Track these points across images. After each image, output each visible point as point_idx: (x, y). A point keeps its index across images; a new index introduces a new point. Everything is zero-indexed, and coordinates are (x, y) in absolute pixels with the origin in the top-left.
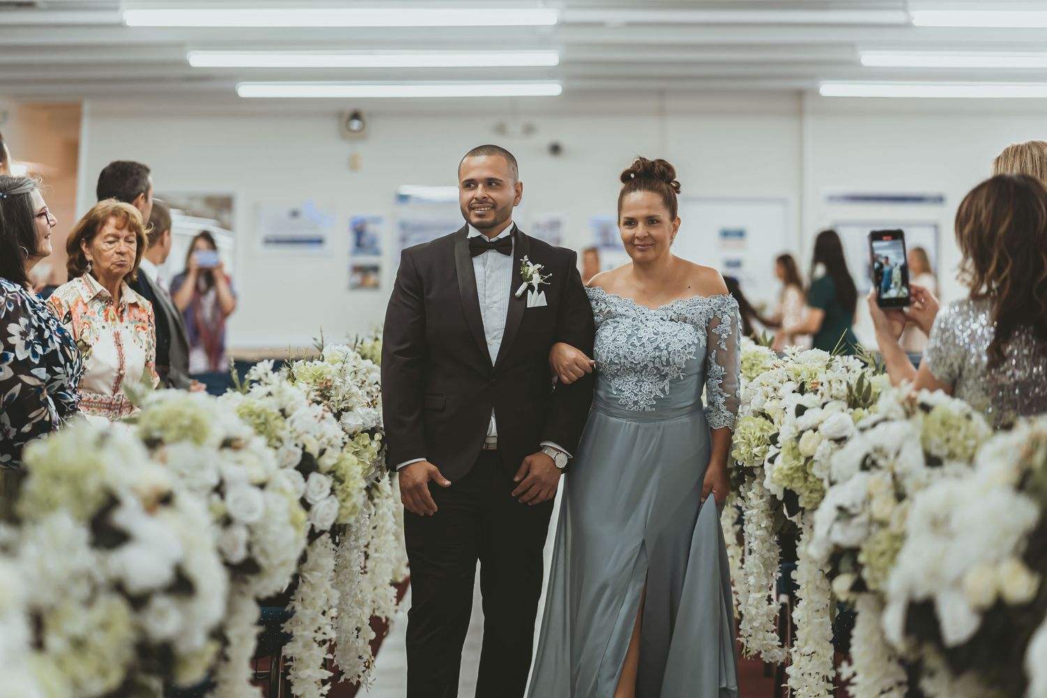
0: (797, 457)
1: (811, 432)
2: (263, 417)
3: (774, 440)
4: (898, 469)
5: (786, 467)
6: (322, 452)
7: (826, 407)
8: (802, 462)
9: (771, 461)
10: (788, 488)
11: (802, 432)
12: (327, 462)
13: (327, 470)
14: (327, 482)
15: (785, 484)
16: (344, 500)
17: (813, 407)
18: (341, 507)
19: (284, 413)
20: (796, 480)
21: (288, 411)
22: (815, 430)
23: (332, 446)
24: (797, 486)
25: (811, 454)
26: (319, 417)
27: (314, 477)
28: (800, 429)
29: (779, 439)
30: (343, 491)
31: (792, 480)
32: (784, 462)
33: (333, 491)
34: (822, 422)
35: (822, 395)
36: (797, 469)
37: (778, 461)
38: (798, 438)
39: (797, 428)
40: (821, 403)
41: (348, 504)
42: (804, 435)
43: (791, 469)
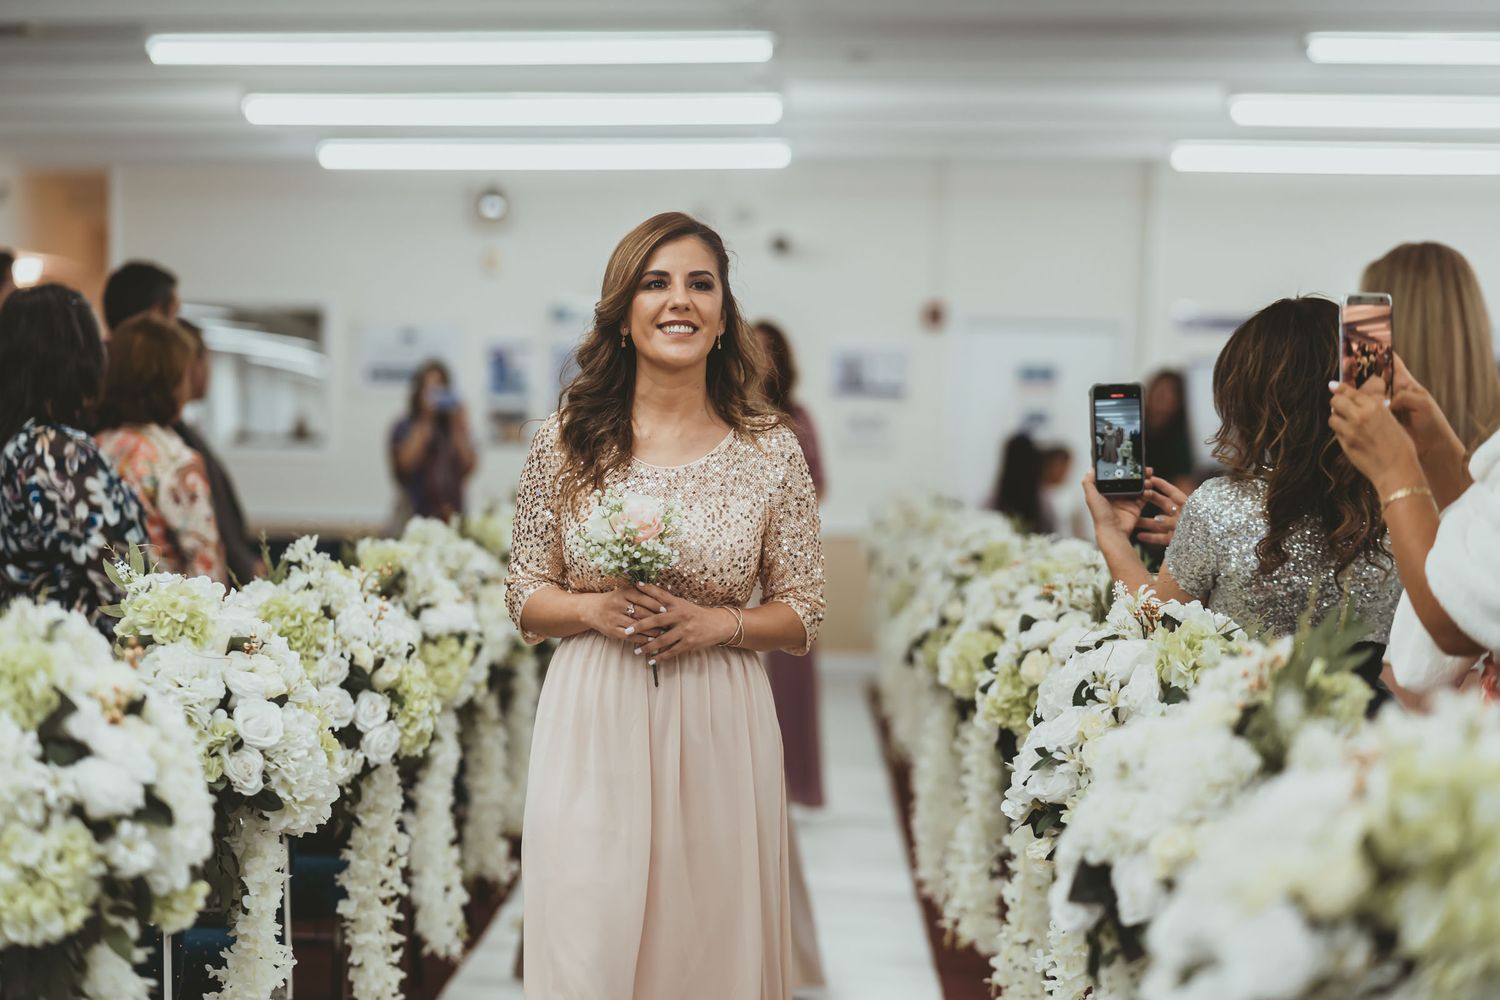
0: (1017, 685)
1: (1039, 652)
2: (299, 618)
3: (989, 661)
4: (1121, 704)
5: (1000, 699)
6: (379, 663)
7: (1062, 619)
8: (1024, 691)
9: (984, 690)
10: (1004, 727)
11: (1026, 652)
12: (384, 677)
13: (386, 686)
14: (382, 704)
15: (999, 720)
16: (407, 727)
17: (1044, 619)
18: (404, 735)
19: (328, 612)
20: (1014, 717)
21: (334, 608)
22: (1044, 650)
23: (392, 655)
24: (1015, 723)
25: (1036, 681)
26: (375, 616)
27: (365, 697)
28: (1024, 648)
29: (996, 660)
30: (406, 715)
31: (1009, 716)
32: (1000, 692)
33: (391, 716)
34: (1053, 640)
35: (1060, 603)
36: (1016, 702)
37: (992, 690)
38: (1020, 661)
39: (1019, 646)
40: (1056, 614)
41: (412, 733)
42: (1029, 657)
43: (1008, 701)
